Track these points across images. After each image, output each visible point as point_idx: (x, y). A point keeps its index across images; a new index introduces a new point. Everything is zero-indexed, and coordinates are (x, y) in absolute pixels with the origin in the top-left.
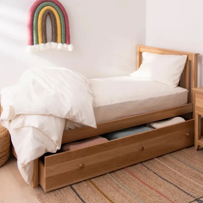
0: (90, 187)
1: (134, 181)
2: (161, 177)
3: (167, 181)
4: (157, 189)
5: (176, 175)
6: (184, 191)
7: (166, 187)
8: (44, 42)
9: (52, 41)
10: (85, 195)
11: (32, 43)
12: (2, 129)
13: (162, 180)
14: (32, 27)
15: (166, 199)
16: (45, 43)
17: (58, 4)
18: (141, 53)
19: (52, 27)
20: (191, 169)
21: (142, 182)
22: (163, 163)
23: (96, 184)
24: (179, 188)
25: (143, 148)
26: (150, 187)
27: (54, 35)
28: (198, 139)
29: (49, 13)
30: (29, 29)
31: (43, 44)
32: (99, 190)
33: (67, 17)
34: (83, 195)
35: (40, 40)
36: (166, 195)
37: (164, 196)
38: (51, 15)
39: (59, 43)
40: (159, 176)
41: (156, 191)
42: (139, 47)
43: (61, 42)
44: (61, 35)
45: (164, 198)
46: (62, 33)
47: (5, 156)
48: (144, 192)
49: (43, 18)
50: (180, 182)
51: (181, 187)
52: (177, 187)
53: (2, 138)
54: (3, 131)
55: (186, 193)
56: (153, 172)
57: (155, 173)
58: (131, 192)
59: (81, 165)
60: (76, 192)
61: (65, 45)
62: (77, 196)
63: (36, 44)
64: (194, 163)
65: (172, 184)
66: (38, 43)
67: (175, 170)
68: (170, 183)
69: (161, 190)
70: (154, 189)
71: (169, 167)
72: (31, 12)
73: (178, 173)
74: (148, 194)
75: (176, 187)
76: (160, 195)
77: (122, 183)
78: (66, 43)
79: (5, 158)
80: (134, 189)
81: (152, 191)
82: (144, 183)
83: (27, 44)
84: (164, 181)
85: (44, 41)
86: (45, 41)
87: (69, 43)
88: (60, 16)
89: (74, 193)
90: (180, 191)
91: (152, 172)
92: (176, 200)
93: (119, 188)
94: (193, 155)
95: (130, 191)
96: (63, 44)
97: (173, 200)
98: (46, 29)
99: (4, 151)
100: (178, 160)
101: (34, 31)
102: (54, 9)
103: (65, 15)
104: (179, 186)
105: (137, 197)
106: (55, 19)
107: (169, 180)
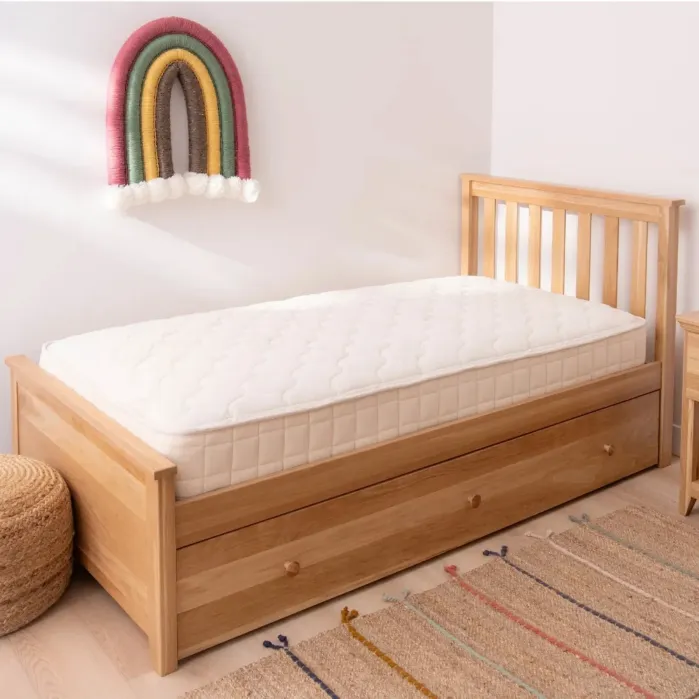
0: (361, 657)
1: (501, 629)
2: (588, 609)
3: (610, 621)
4: (584, 649)
5: (634, 599)
6: (673, 653)
7: (611, 643)
8: (164, 174)
9: (190, 169)
10: (352, 686)
11: (124, 179)
12: (44, 483)
13: (593, 617)
14: (122, 120)
15: (623, 684)
16: (167, 177)
17: (211, 43)
18: (474, 201)
19: (189, 122)
20: (676, 574)
21: (528, 627)
22: (582, 561)
23: (378, 645)
24: (654, 643)
25: (477, 499)
26: (560, 645)
27: (196, 147)
28: (693, 480)
29: (179, 75)
30: (111, 128)
31: (161, 180)
32: (392, 665)
33: (240, 86)
34: (344, 685)
35: (150, 164)
36: (618, 669)
37: (612, 674)
38: (187, 80)
39: (212, 176)
40: (581, 606)
41: (584, 659)
42: (471, 182)
43: (219, 170)
44: (221, 150)
45: (615, 683)
46: (225, 140)
47: (59, 574)
48: (543, 664)
49: (158, 89)
50: (652, 622)
51: (659, 640)
52: (647, 639)
53: (47, 517)
54: (47, 488)
55: (681, 658)
56: (558, 593)
57: (565, 597)
58: (501, 666)
59: (290, 566)
60: (317, 680)
61: (234, 180)
62: (323, 691)
63: (137, 181)
64: (682, 553)
65: (628, 630)
66: (142, 177)
67: (627, 581)
68: (621, 626)
69: (597, 653)
70: (575, 653)
71: (605, 573)
72: (117, 70)
73: (640, 591)
74: (559, 669)
75: (645, 642)
76: (596, 670)
77: (464, 633)
78: (236, 174)
79: (61, 583)
80: (509, 655)
81: (569, 658)
82: (537, 632)
83: (107, 181)
84: (601, 620)
85: (163, 169)
86: (166, 170)
87: (247, 175)
88: (218, 82)
89: (312, 680)
90: (659, 655)
91: (552, 591)
92: (653, 685)
93: (459, 655)
94: (671, 528)
95: (498, 664)
96: (226, 177)
97: (644, 685)
98: (169, 129)
99: (56, 560)
100: (630, 548)
101: (130, 136)
102: (196, 58)
103: (232, 79)
104: (652, 636)
105: (524, 684)
106: (199, 93)
107: (617, 618)
